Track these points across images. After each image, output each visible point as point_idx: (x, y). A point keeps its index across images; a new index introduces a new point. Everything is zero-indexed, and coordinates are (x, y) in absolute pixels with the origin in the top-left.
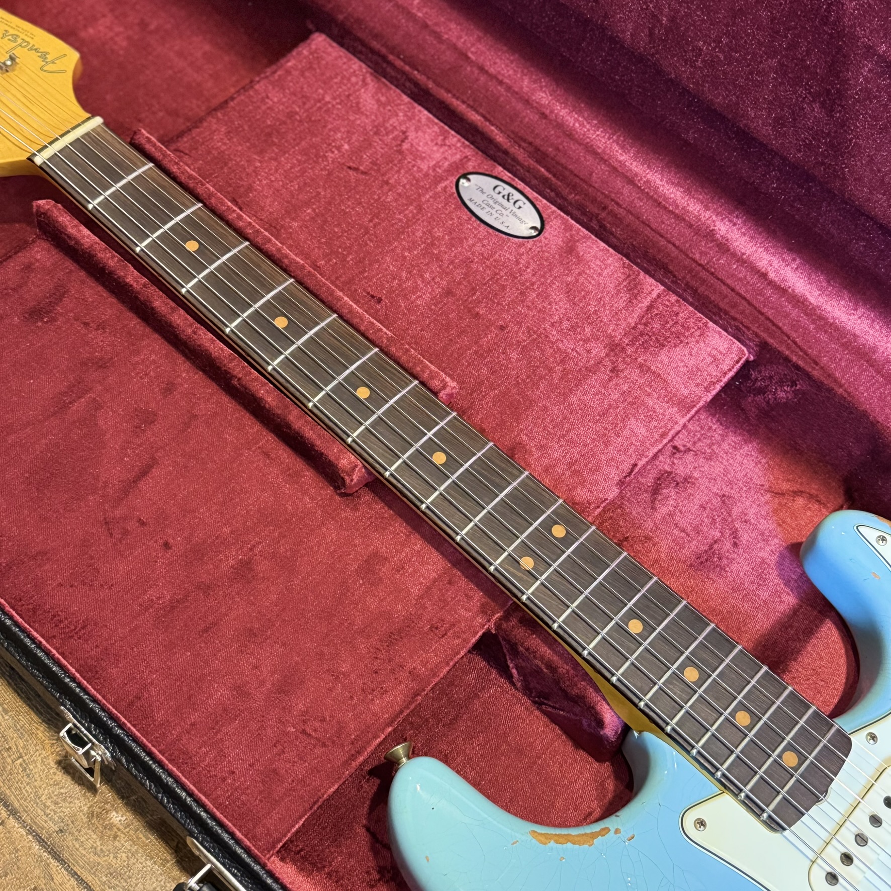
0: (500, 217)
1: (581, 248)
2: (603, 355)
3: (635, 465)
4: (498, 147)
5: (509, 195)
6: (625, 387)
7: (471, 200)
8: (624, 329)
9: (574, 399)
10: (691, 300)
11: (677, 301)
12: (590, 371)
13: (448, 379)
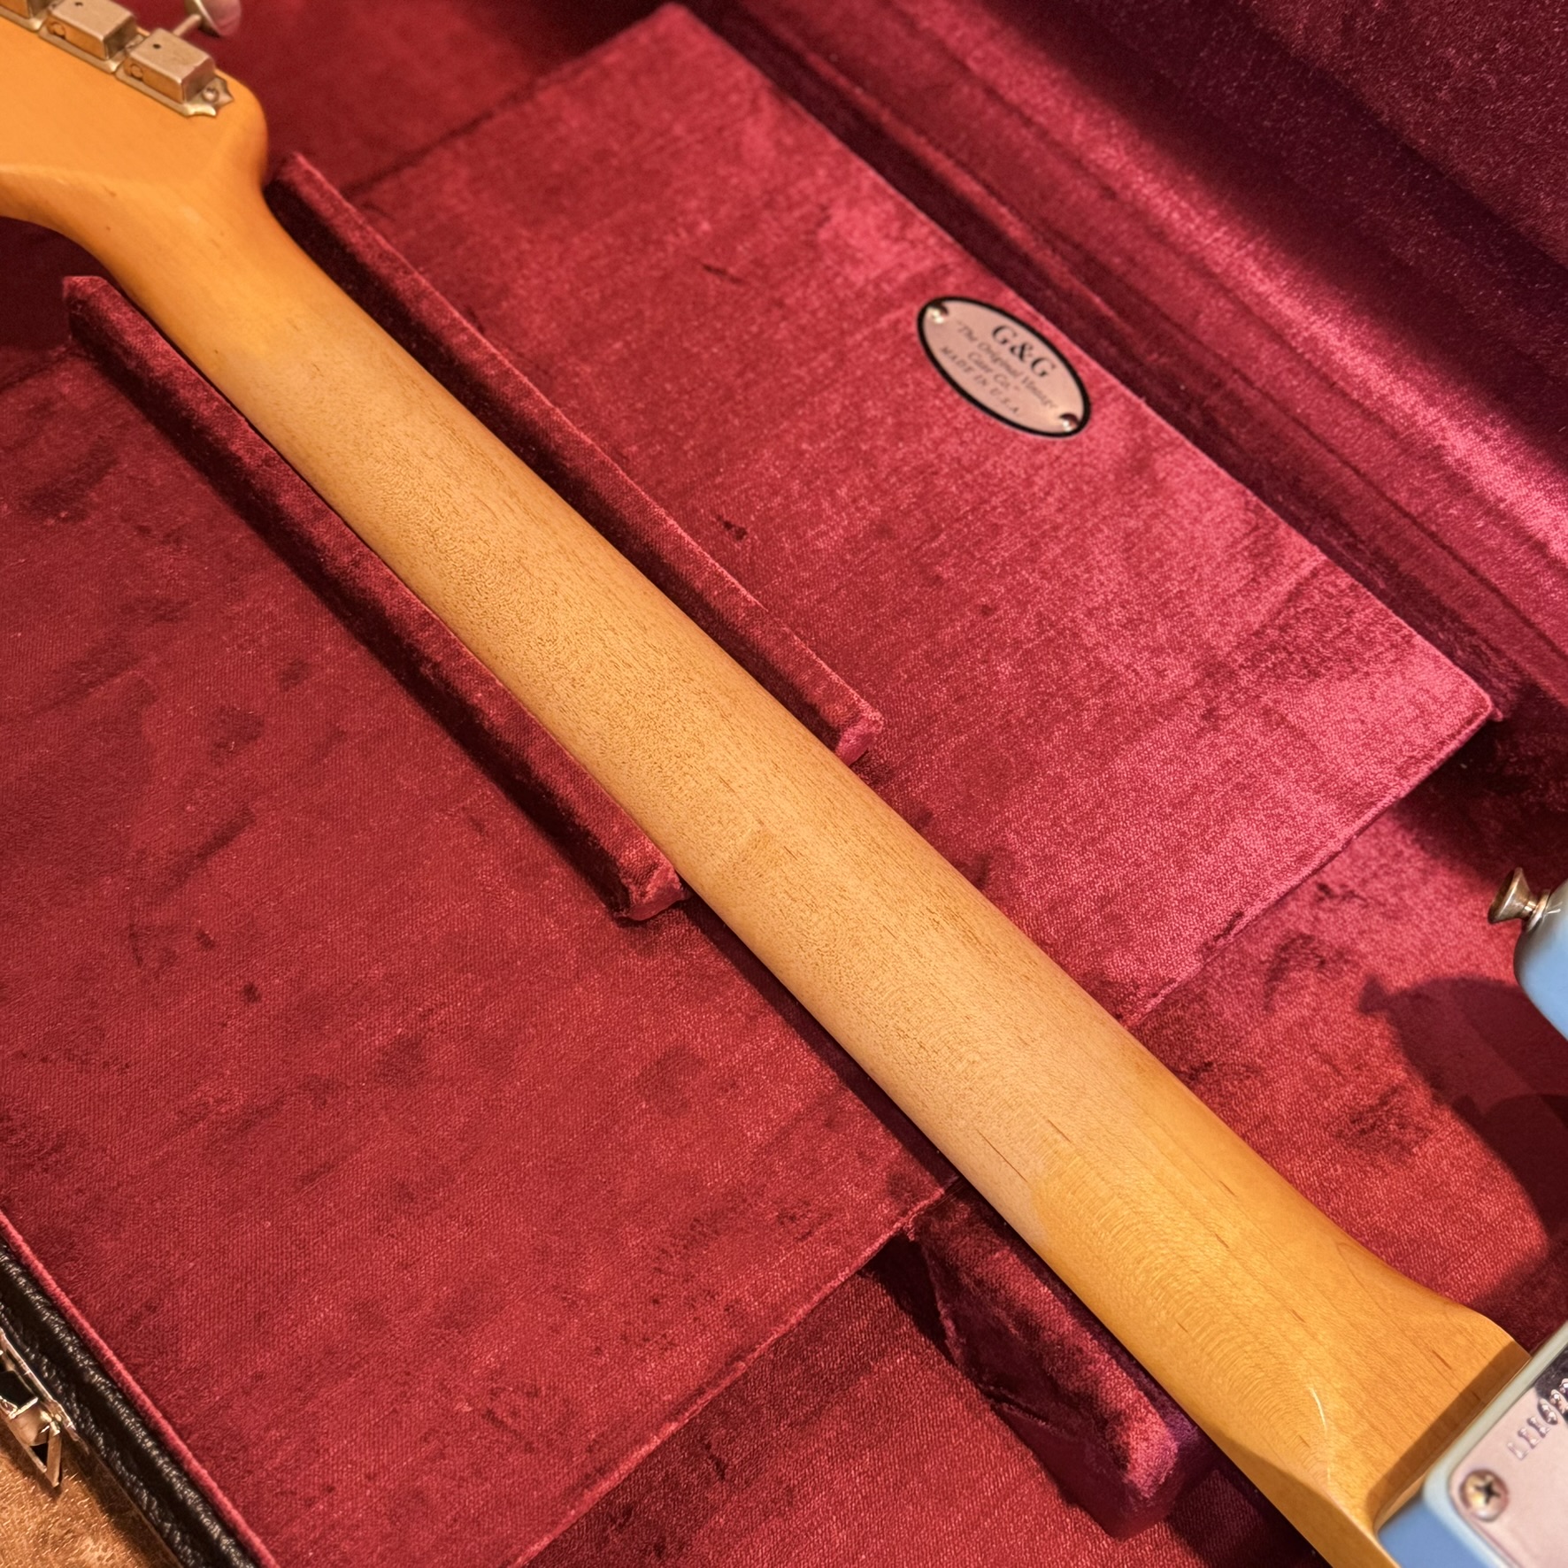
0: (1001, 388)
1: (1162, 464)
2: (1189, 682)
3: (1240, 915)
4: (1011, 249)
5: (1023, 348)
6: (1231, 752)
7: (945, 351)
8: (1237, 634)
9: (1120, 766)
10: (1382, 585)
11: (1352, 587)
12: (1161, 713)
13: (864, 704)
